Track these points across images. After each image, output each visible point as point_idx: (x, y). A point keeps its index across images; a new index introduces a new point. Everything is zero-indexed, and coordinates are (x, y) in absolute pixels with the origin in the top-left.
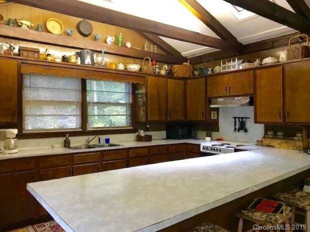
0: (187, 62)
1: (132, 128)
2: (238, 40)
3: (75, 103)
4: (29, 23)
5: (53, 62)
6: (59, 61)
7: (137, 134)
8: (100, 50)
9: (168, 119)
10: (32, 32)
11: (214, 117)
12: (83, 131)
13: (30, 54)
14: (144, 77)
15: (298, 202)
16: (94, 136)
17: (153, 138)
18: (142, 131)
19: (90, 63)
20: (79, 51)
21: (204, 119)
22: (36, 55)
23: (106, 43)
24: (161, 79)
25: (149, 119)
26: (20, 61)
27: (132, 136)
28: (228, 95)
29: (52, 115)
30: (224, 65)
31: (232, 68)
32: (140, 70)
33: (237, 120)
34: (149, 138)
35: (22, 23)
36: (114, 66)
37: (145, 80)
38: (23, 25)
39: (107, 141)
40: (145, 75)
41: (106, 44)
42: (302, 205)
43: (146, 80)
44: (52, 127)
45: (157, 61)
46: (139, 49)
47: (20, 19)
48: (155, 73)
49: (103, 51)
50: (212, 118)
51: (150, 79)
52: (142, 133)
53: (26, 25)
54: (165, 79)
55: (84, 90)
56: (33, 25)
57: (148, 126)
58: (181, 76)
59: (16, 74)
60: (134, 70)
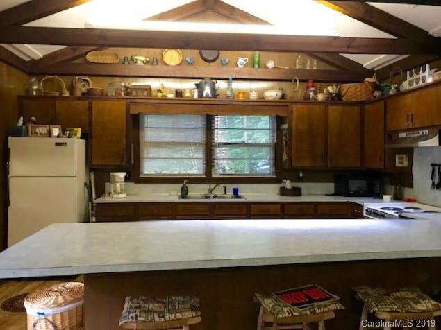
0: (371, 77)
1: (275, 177)
2: (430, 33)
3: (198, 145)
4: (143, 58)
5: (164, 98)
6: (171, 96)
7: (282, 185)
8: (227, 77)
9: (329, 166)
10: (148, 67)
11: (400, 163)
12: (207, 177)
13: (140, 92)
14: (287, 106)
15: (373, 303)
16: (215, 185)
17: (303, 192)
18: (288, 182)
19: (210, 95)
20: (198, 81)
21: (383, 167)
22: (145, 93)
23: (238, 66)
24: (317, 107)
25: (293, 164)
26: (128, 101)
27: (275, 188)
28: (410, 127)
29: (166, 159)
30: (412, 78)
31: (415, 83)
32: (283, 97)
33: (437, 168)
34: (297, 192)
35: (137, 60)
36: (241, 95)
37: (287, 110)
38: (138, 62)
39: (236, 191)
40: (289, 104)
41: (236, 68)
42: (376, 309)
43: (290, 110)
44: (176, 172)
45: (314, 81)
46: (287, 68)
47: (136, 55)
48: (309, 98)
49: (230, 77)
50: (397, 164)
51: (296, 109)
52: (288, 184)
53: (141, 60)
54: (323, 107)
55: (209, 128)
56: (148, 59)
57: (301, 175)
58: (354, 100)
59: (125, 115)
60: (272, 98)
